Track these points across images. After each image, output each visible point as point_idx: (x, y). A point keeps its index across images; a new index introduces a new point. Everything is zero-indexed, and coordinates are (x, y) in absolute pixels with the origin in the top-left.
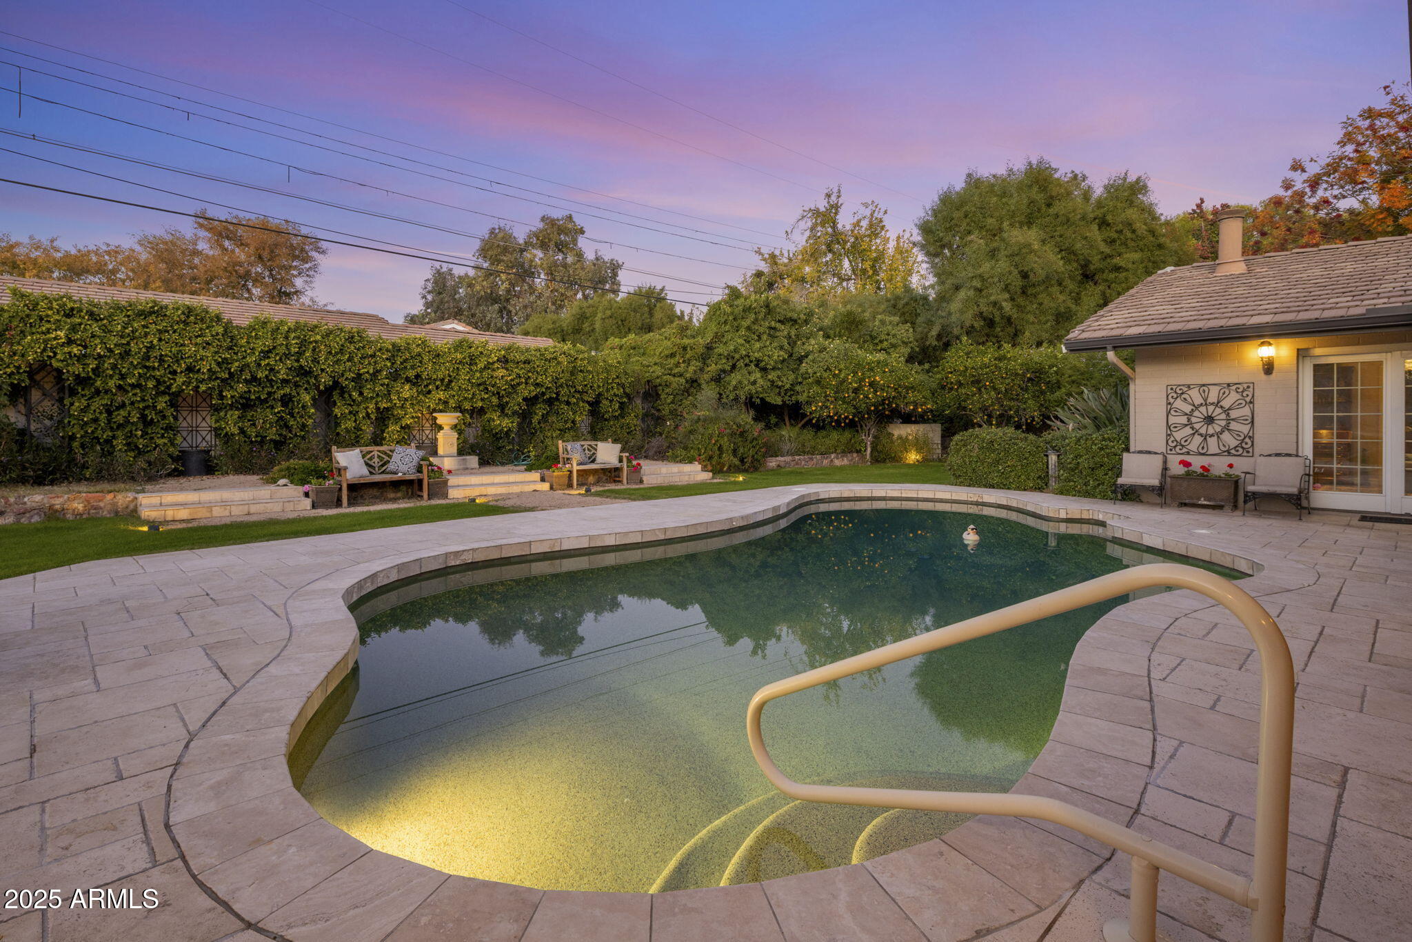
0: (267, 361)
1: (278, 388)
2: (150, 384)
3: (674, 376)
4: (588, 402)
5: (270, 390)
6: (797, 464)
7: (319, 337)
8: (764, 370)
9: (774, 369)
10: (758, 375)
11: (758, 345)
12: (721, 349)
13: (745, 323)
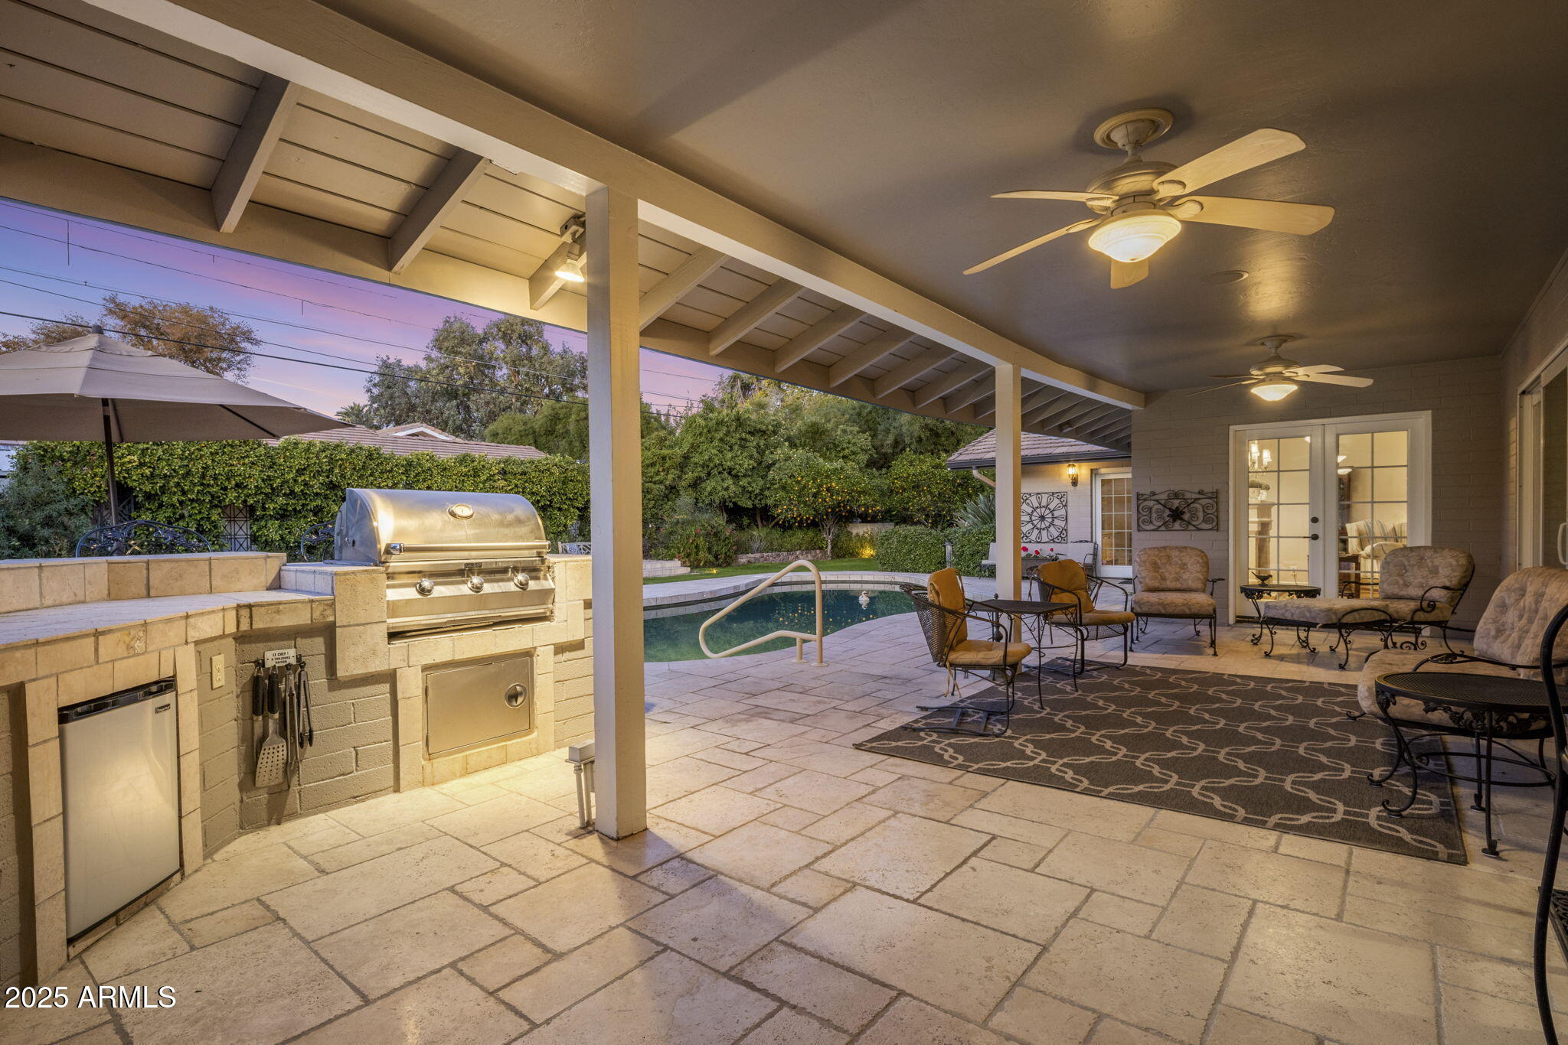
0: (303, 478)
1: (311, 500)
2: (208, 498)
3: (655, 483)
4: (578, 508)
5: (304, 502)
6: (766, 560)
7: (344, 456)
8: (736, 477)
9: (745, 476)
10: (730, 482)
11: (729, 455)
12: (696, 459)
13: (720, 435)
